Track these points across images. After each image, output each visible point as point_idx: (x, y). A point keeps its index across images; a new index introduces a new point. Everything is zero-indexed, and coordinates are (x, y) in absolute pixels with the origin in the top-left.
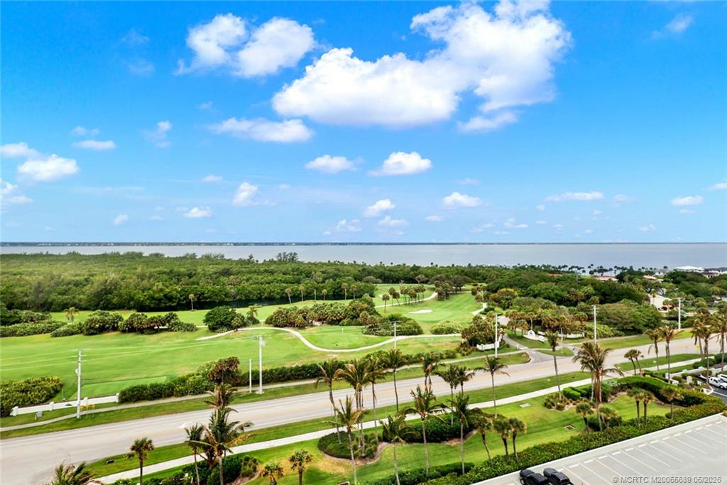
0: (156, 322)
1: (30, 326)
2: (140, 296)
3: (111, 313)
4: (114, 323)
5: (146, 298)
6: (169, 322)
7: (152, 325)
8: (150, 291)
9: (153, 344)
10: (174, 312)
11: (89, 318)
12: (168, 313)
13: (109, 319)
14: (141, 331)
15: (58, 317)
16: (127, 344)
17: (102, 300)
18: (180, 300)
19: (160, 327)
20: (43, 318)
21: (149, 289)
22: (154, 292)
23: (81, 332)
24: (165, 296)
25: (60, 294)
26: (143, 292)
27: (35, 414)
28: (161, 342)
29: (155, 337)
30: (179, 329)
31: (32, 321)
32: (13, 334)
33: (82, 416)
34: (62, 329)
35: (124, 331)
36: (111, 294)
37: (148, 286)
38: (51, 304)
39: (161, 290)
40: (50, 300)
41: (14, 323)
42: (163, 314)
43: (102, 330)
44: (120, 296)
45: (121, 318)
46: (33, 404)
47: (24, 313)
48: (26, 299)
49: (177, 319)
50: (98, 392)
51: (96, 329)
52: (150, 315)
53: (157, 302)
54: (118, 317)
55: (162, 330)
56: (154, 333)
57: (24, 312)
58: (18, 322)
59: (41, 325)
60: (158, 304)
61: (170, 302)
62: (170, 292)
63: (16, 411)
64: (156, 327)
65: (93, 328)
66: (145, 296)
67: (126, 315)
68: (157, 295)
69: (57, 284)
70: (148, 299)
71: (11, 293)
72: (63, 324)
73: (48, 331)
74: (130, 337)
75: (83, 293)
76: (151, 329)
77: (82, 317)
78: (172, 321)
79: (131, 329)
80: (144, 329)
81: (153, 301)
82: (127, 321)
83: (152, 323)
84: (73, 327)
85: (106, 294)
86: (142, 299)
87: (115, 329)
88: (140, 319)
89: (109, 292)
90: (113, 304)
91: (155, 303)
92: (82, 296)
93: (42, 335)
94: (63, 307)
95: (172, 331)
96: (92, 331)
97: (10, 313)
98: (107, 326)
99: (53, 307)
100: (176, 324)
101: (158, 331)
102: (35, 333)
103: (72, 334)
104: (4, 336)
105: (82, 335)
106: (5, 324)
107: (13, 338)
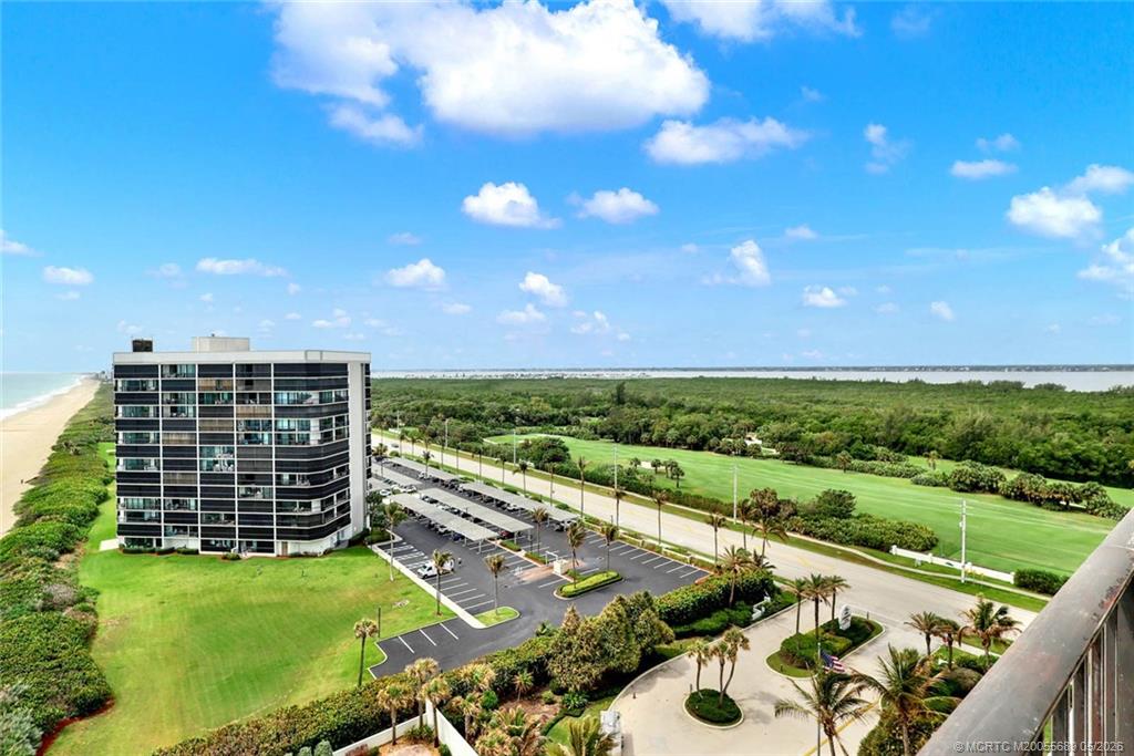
0: (1065, 494)
1: (887, 465)
2: (1029, 450)
3: (987, 467)
4: (992, 481)
5: (1039, 454)
6: (1088, 498)
7: (1056, 496)
8: (1046, 444)
10: (1098, 486)
11: (958, 470)
12: (1084, 484)
13: (985, 475)
14: (1038, 502)
15: (917, 461)
17: (968, 448)
18: (1105, 466)
19: (1072, 504)
20: (900, 460)
21: (1045, 442)
22: (1053, 446)
23: (948, 486)
24: (1076, 456)
25: (913, 433)
26: (1034, 445)
27: (914, 560)
28: (1076, 526)
29: (1063, 517)
30: (1110, 515)
31: (888, 460)
32: (871, 470)
33: (968, 582)
34: (923, 476)
35: (1008, 497)
36: (981, 440)
37: (1042, 435)
38: (904, 444)
39: (1067, 446)
40: (902, 439)
41: (870, 459)
42: (1076, 485)
43: (974, 487)
44: (996, 446)
45: (1002, 477)
46: (909, 548)
47: (879, 450)
48: (877, 434)
49: (1105, 496)
50: (984, 563)
51: (967, 485)
52: (1052, 480)
53: (1060, 464)
54: (997, 474)
55: (1075, 510)
56: (1060, 511)
57: (880, 448)
58: (874, 459)
59: (899, 467)
60: (1061, 469)
61: (1084, 468)
62: (1084, 451)
63: (895, 550)
64: (1064, 503)
65: (963, 482)
66: (1038, 451)
67: (1011, 476)
68: (1059, 454)
69: (910, 419)
70: (1043, 456)
71: (862, 425)
72: (923, 471)
73: (907, 476)
74: (1019, 507)
75: (942, 435)
76: (1054, 503)
77: (948, 467)
78: (1096, 499)
79: (1019, 495)
80: (1041, 499)
81: (1053, 462)
82: (1012, 482)
83: (1055, 493)
84: (936, 476)
85: (973, 440)
86: (1033, 455)
87: (993, 491)
88: (1034, 484)
89: (979, 438)
90: (985, 457)
91: (1055, 466)
92: (941, 440)
93: (901, 479)
94: (920, 451)
95: (1096, 514)
96: (961, 486)
97: (866, 447)
98: (982, 484)
99: (906, 448)
100: (1102, 504)
101: (1066, 509)
102: (893, 475)
103: (936, 485)
104: (863, 471)
105: (947, 489)
106: (862, 458)
107: (873, 476)
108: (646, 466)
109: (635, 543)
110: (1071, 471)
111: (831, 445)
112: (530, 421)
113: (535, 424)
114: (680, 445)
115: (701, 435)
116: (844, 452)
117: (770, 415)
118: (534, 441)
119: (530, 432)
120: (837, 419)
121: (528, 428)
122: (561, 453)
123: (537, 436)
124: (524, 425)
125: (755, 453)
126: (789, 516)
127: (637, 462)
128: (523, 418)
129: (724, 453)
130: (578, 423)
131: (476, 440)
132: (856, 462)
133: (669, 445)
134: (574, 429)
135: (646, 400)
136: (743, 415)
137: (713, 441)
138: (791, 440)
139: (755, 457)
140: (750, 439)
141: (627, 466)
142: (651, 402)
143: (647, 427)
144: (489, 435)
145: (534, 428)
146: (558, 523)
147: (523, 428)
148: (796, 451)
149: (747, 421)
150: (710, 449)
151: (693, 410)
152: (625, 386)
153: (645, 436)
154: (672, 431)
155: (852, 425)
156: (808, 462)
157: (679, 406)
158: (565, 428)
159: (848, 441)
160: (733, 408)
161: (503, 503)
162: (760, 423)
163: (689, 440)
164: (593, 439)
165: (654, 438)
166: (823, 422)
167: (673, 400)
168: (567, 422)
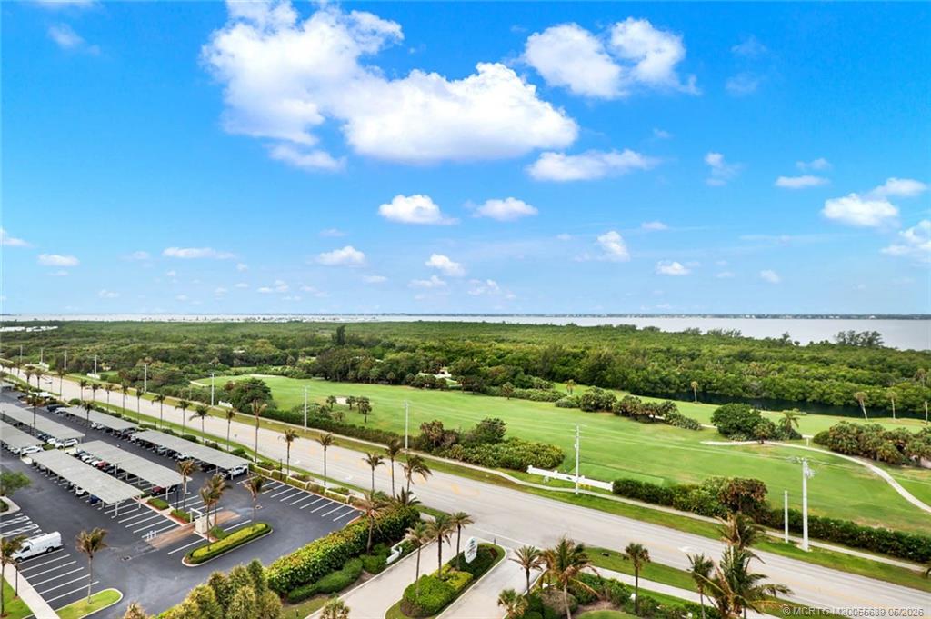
0: (651, 410)
1: (540, 392)
2: (634, 376)
3: (605, 391)
4: (608, 402)
5: (640, 379)
6: (666, 412)
7: (647, 412)
8: (644, 371)
9: (648, 435)
10: (673, 402)
11: (586, 393)
12: (665, 401)
13: (604, 398)
14: (635, 417)
15: (560, 388)
16: (622, 429)
17: (596, 376)
18: (679, 386)
19: (656, 417)
20: (549, 387)
21: (644, 369)
22: (649, 373)
23: (579, 407)
24: (662, 379)
25: (561, 365)
27: (543, 477)
28: (657, 435)
29: (650, 428)
30: (679, 424)
31: (541, 388)
32: (528, 397)
33: (580, 493)
34: (564, 400)
35: (617, 414)
36: (605, 370)
37: (642, 365)
38: (555, 374)
39: (657, 372)
40: (554, 370)
41: (528, 388)
42: (660, 402)
43: (597, 408)
44: (614, 374)
45: (615, 400)
46: (541, 467)
47: (535, 379)
48: (536, 367)
49: (675, 410)
50: (593, 473)
51: (591, 406)
52: (645, 400)
53: (652, 386)
54: (611, 396)
55: (658, 421)
56: (648, 423)
57: (536, 378)
58: (531, 387)
59: (547, 394)
60: (653, 389)
61: (667, 387)
62: (666, 376)
63: (531, 469)
64: (651, 416)
65: (588, 404)
66: (639, 376)
67: (620, 396)
68: (652, 378)
69: (560, 355)
70: (642, 380)
71: (527, 360)
72: (565, 395)
73: (553, 400)
74: (624, 422)
75: (580, 366)
76: (644, 417)
77: (580, 391)
78: (670, 412)
79: (624, 412)
80: (637, 415)
81: (648, 384)
82: (620, 402)
83: (647, 409)
84: (572, 400)
85: (600, 370)
86: (636, 380)
87: (609, 409)
88: (634, 403)
89: (602, 368)
90: (607, 382)
91: (650, 387)
92: (579, 369)
93: (548, 403)
94: (563, 379)
95: (670, 424)
96: (588, 407)
97: (526, 378)
98: (601, 405)
99: (556, 377)
100: (675, 416)
101: (653, 421)
102: (543, 400)
103: (572, 407)
104: (521, 398)
105: (579, 410)
106: (522, 387)
107: (528, 401)
108: (342, 401)
109: (300, 486)
110: (659, 390)
111: (500, 377)
112: (247, 361)
113: (255, 365)
114: (380, 380)
115: (399, 372)
116: (508, 383)
117: (460, 352)
118: (238, 383)
119: (246, 373)
120: (509, 355)
121: (243, 369)
122: (260, 392)
123: (249, 376)
124: (242, 366)
125: (442, 386)
126: (452, 444)
127: (333, 400)
128: (241, 359)
129: (418, 387)
130: (293, 364)
131: (180, 383)
132: (518, 390)
133: (373, 382)
134: (288, 369)
135: (363, 340)
136: (440, 353)
137: (409, 376)
138: (472, 374)
139: (442, 390)
140: (443, 373)
141: (323, 403)
142: (367, 342)
143: (354, 365)
144: (201, 378)
145: (250, 369)
146: (226, 471)
147: (238, 369)
148: (473, 383)
149: (441, 357)
150: (407, 384)
151: (402, 349)
152: (346, 328)
153: (351, 373)
154: (375, 369)
155: (519, 359)
156: (484, 392)
157: (391, 346)
158: (279, 368)
159: (512, 373)
160: (433, 347)
161: (175, 452)
162: (451, 359)
163: (389, 377)
164: (305, 378)
165: (360, 375)
166: (499, 358)
167: (387, 341)
168: (283, 362)
